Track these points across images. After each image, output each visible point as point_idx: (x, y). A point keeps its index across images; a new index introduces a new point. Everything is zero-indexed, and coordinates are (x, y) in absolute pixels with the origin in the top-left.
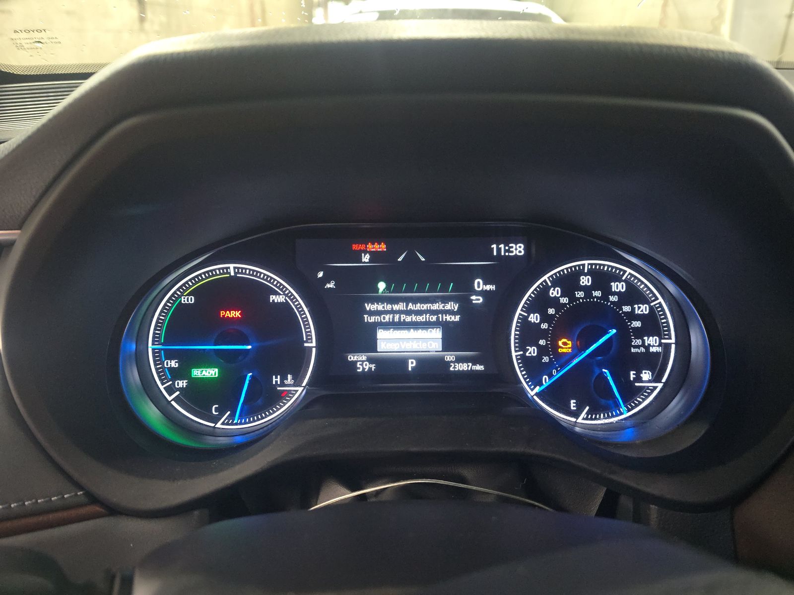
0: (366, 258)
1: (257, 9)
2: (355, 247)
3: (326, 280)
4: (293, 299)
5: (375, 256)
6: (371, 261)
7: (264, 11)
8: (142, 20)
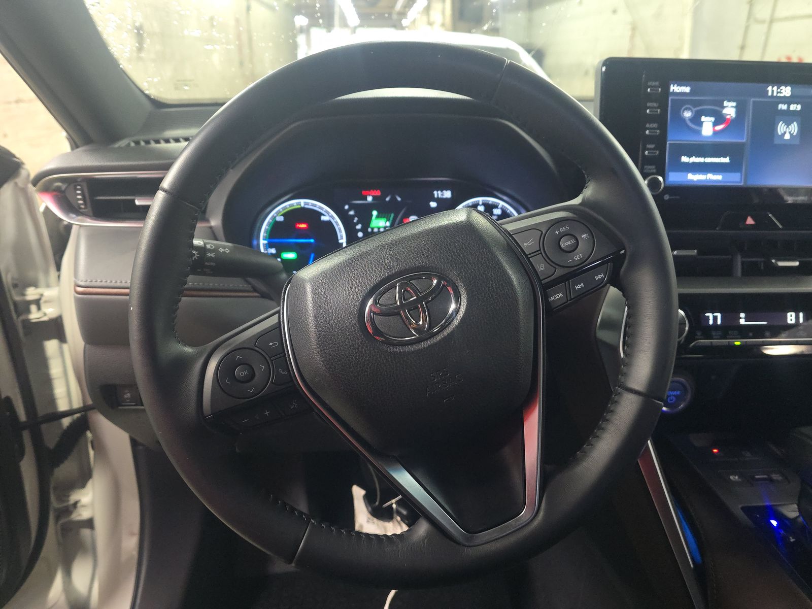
0: (370, 199)
1: (244, 37)
2: (363, 192)
3: (350, 210)
4: (333, 218)
5: (374, 198)
6: (373, 199)
7: (250, 39)
8: (140, 49)
